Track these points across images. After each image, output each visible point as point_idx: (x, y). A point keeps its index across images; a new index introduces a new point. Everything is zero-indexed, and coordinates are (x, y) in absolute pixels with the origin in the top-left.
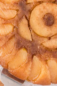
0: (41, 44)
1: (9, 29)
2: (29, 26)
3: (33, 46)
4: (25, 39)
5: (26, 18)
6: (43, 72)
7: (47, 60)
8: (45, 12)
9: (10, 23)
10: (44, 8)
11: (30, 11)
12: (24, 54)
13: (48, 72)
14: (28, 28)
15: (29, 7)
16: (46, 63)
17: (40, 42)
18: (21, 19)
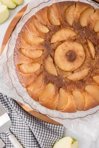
0: (66, 78)
1: (37, 67)
2: (54, 62)
3: (58, 80)
4: (52, 75)
5: (51, 56)
6: (69, 102)
7: (72, 91)
8: (67, 49)
9: (38, 62)
10: (66, 46)
11: (54, 50)
12: (51, 88)
13: (74, 101)
14: (53, 65)
15: (52, 47)
16: (72, 94)
17: (64, 76)
18: (46, 58)
